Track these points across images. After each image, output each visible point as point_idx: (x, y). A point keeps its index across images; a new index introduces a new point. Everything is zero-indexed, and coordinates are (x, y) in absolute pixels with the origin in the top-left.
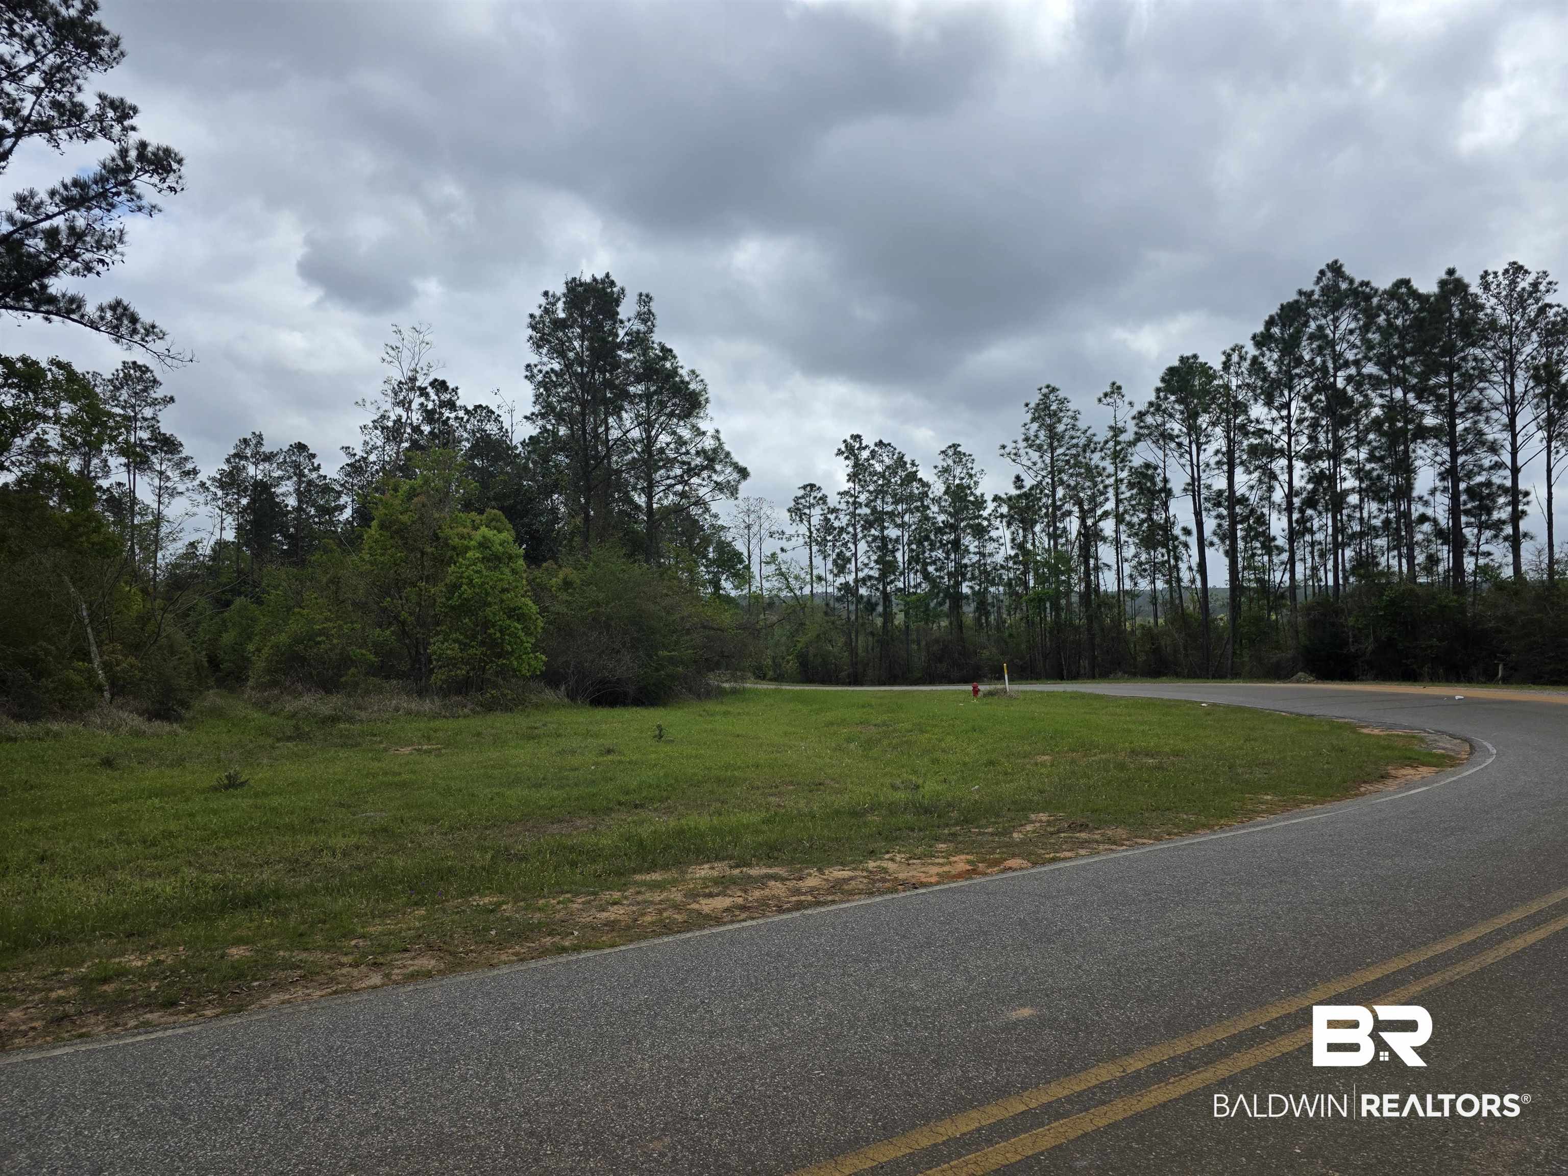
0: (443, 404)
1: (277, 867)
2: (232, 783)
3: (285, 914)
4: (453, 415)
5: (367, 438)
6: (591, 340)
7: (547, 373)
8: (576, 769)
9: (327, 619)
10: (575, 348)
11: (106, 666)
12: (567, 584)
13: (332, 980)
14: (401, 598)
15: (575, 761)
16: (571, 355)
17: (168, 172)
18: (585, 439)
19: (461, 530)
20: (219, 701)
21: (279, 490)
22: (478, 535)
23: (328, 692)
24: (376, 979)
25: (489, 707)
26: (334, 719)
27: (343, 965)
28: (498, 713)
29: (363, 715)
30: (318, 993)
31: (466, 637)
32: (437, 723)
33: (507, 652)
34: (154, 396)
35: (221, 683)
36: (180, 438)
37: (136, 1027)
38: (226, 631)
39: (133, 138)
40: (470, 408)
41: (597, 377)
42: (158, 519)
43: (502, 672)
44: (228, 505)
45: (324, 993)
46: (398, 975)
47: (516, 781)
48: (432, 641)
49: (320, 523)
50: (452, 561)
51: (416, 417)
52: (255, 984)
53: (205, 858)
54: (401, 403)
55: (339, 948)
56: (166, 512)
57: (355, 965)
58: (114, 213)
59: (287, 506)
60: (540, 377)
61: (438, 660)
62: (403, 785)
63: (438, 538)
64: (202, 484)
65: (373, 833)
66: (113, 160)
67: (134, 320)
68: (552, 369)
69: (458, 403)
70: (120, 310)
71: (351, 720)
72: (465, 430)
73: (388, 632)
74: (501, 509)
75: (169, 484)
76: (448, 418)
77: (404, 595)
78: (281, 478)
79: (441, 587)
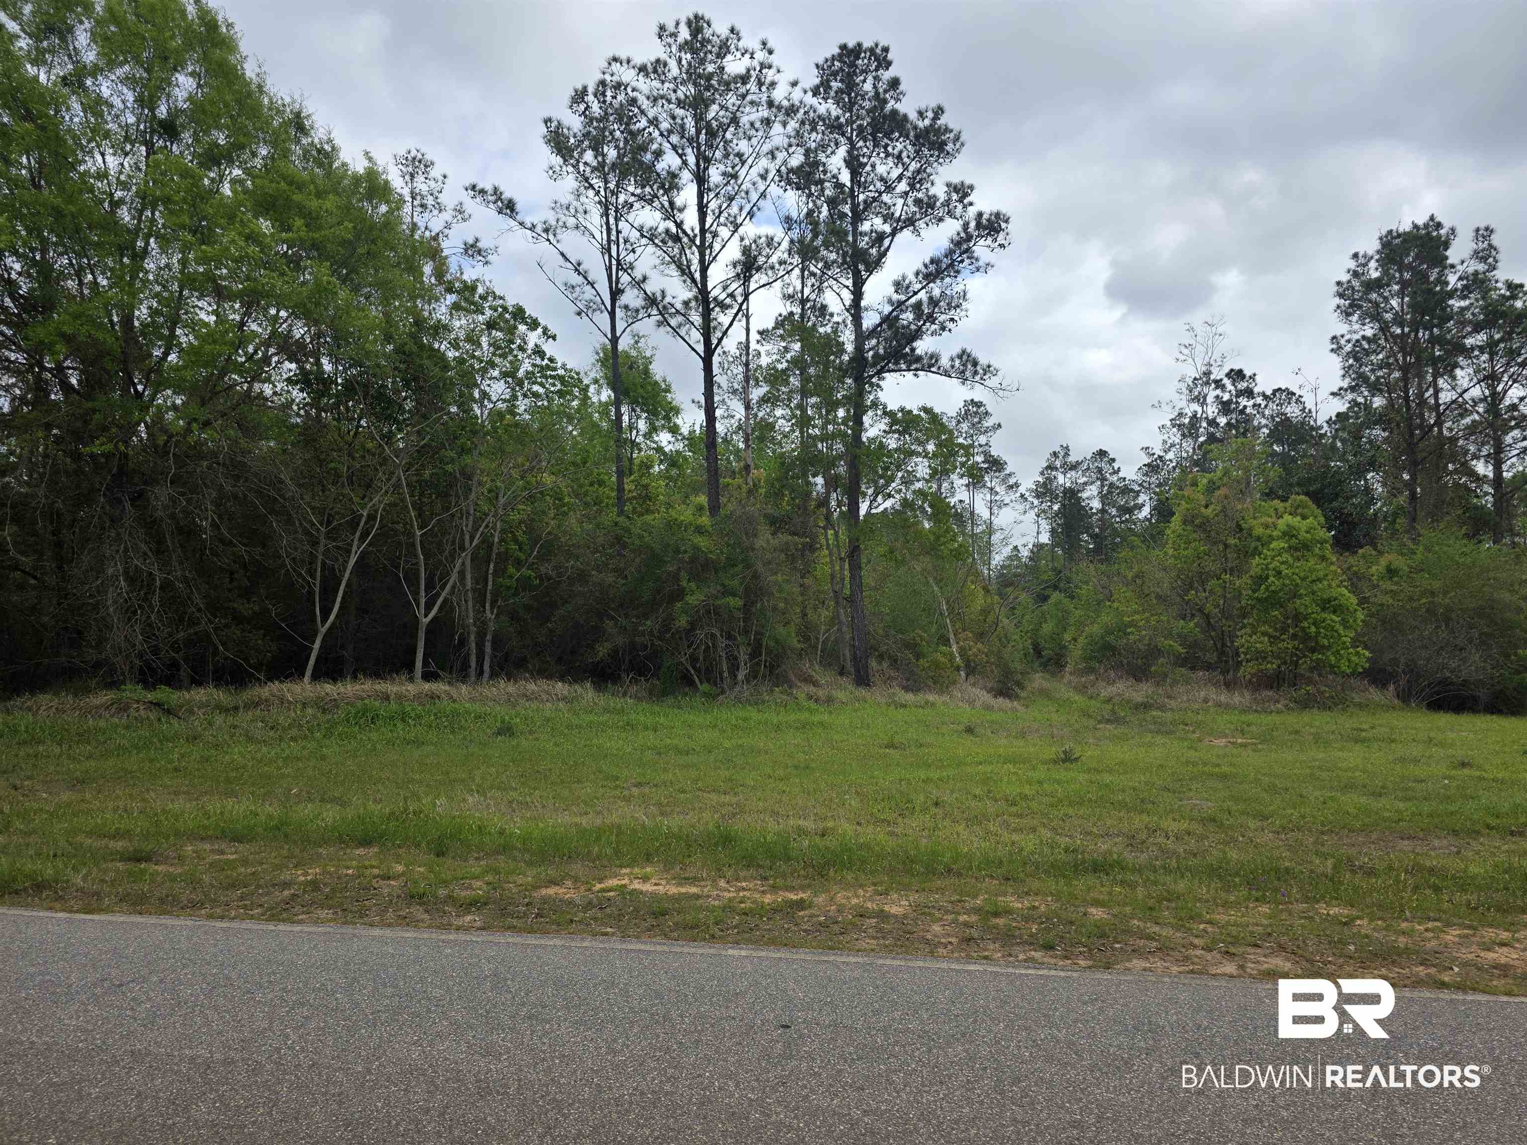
0: (1239, 394)
1: (1117, 840)
2: (1068, 758)
3: (1133, 886)
4: (1251, 403)
5: (1166, 437)
6: (1413, 295)
7: (1358, 341)
8: (1422, 781)
9: (1136, 612)
10: (1392, 308)
11: (962, 651)
12: (1391, 572)
13: (1187, 958)
14: (1205, 591)
15: (1419, 771)
16: (1388, 316)
17: (998, 232)
18: (1409, 408)
19: (1265, 519)
20: (1046, 685)
21: (1084, 495)
22: (1282, 523)
23: (1138, 680)
24: (1230, 968)
25: (1305, 704)
26: (1146, 706)
27: (1195, 947)
28: (1315, 711)
29: (1173, 704)
30: (1175, 968)
31: (1276, 630)
32: (1251, 717)
33: (1323, 647)
34: (986, 425)
35: (1045, 666)
36: (1005, 458)
37: (1025, 961)
38: (1045, 622)
39: (972, 212)
40: (1269, 392)
41: (1421, 334)
42: (990, 530)
43: (1317, 667)
44: (1044, 511)
45: (1181, 969)
46: (1252, 969)
47: (1349, 787)
48: (1239, 633)
49: (1122, 522)
50: (1256, 552)
51: (1212, 410)
52: (1117, 946)
53: (1055, 822)
54: (1196, 399)
55: (1190, 929)
56: (997, 522)
57: (1208, 949)
58: (959, 279)
59: (1091, 509)
60: (1349, 347)
61: (1246, 654)
62: (1224, 777)
63: (1241, 530)
64: (1022, 496)
65: (1203, 821)
66: (958, 234)
67: (975, 363)
68: (1364, 337)
69: (1256, 390)
70: (965, 357)
71: (1162, 708)
72: (1264, 416)
73: (1192, 624)
74: (1307, 494)
75: (997, 498)
76: (1245, 407)
77: (1208, 588)
78: (1085, 484)
79: (1246, 579)
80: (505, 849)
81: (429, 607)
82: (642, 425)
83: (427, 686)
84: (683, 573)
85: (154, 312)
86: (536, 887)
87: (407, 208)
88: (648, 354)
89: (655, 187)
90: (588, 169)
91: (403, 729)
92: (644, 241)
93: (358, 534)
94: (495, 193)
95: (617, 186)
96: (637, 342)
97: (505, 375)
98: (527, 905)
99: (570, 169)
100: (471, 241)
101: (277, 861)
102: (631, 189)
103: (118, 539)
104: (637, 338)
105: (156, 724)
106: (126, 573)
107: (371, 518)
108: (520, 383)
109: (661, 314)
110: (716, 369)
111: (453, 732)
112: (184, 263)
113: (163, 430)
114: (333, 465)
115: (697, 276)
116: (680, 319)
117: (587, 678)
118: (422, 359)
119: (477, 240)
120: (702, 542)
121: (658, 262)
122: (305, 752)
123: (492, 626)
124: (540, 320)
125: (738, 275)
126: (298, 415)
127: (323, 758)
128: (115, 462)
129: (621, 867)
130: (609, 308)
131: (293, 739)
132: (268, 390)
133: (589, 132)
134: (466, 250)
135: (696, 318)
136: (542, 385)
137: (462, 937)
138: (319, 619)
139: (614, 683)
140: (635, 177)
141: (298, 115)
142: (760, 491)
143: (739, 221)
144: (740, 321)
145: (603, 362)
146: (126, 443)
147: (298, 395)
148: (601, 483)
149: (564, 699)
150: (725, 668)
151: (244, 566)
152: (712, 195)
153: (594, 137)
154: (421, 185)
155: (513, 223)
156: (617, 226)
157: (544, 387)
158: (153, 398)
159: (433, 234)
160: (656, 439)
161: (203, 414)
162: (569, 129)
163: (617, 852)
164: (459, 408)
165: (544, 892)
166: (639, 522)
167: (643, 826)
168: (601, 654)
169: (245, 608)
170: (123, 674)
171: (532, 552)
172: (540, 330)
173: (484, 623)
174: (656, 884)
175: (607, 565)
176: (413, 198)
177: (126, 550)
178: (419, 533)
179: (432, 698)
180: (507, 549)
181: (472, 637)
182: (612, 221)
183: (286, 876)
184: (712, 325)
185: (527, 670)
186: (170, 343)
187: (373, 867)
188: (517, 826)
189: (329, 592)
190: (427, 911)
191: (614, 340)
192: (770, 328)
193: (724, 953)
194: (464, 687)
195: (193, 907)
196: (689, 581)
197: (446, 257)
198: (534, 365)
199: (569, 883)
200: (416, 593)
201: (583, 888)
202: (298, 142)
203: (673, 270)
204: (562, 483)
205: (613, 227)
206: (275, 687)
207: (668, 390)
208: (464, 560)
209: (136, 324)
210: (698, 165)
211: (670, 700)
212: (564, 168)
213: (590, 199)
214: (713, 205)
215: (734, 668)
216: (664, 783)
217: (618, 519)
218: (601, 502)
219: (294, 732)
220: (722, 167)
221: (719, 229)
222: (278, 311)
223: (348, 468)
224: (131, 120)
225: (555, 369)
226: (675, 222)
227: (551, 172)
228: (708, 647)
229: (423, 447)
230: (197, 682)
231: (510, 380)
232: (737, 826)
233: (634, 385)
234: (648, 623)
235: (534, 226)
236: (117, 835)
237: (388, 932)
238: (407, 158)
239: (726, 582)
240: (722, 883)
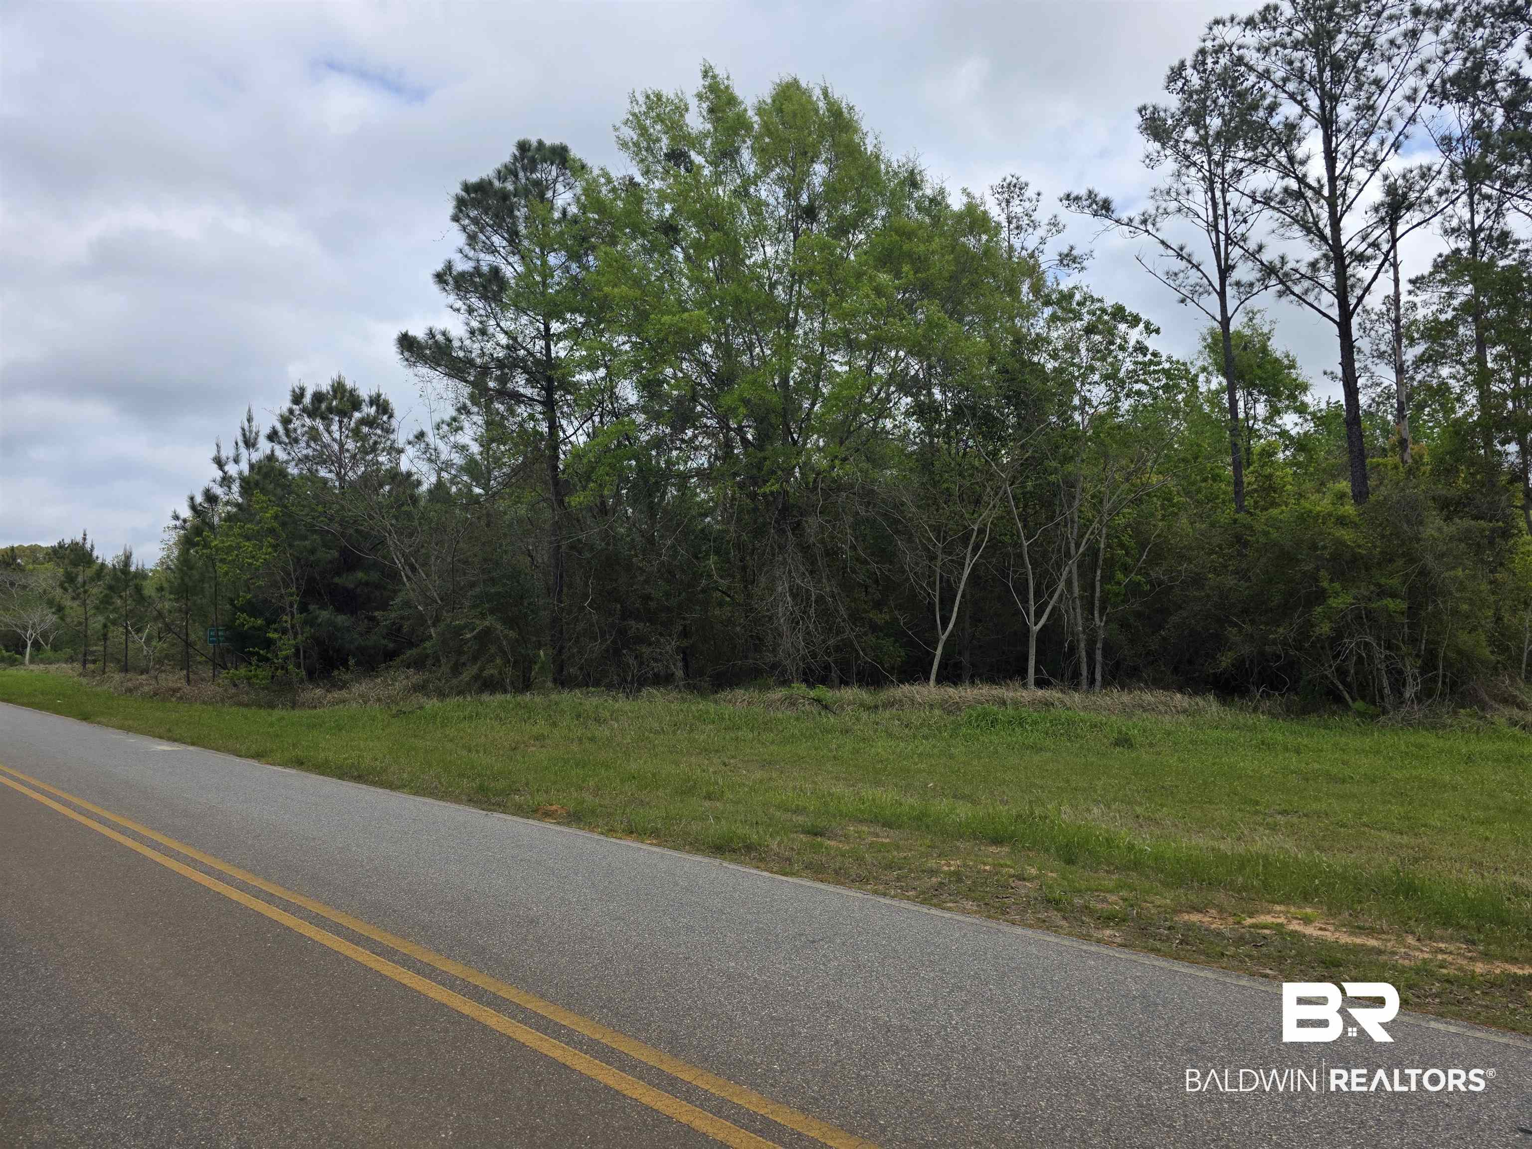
80: (1136, 865)
81: (1038, 615)
82: (1261, 410)
83: (1040, 693)
84: (1323, 573)
85: (804, 372)
86: (1176, 912)
87: (1004, 234)
88: (1265, 330)
89: (1269, 146)
90: (1189, 147)
91: (1022, 735)
92: (1258, 207)
93: (970, 547)
94: (1090, 197)
95: (1224, 155)
96: (1251, 320)
97: (1105, 378)
98: (1169, 928)
99: (1169, 152)
100: (1066, 251)
101: (923, 849)
102: (1240, 154)
103: (784, 563)
104: (1251, 315)
105: (818, 718)
106: (791, 590)
107: (981, 531)
108: (1122, 383)
109: (1281, 282)
110: (1355, 333)
111: (1069, 740)
112: (823, 323)
113: (813, 469)
114: (945, 485)
115: (1328, 231)
116: (1306, 284)
117: (1210, 691)
118: (1023, 374)
119: (1072, 248)
120: (1346, 535)
121: (1276, 225)
122: (936, 751)
123: (1102, 635)
124: (1141, 315)
125: (1382, 220)
126: (915, 443)
127: (951, 757)
128: (781, 500)
129: (1274, 902)
130: (1218, 289)
131: (926, 737)
132: (889, 424)
133: (1189, 108)
134: (1061, 261)
135: (1327, 278)
136: (1145, 382)
137: (1104, 950)
138: (939, 626)
139: (1242, 696)
140: (1245, 140)
141: (912, 173)
142: (1423, 469)
143: (1380, 157)
144: (1387, 271)
145: (1211, 348)
146: (788, 482)
147: (914, 425)
148: (1216, 478)
149: (1185, 711)
150: (1385, 683)
151: (876, 582)
152: (1341, 136)
153: (1195, 111)
154: (1016, 208)
155: (1108, 222)
156: (1224, 198)
157: (1147, 384)
158: (805, 444)
159: (1029, 251)
160: (1279, 422)
161: (842, 452)
162: (1165, 111)
163: (1265, 884)
164: (1058, 418)
165: (1186, 917)
166: (1263, 516)
167: (1296, 859)
168: (1224, 665)
169: (880, 618)
170: (791, 674)
171: (1141, 556)
172: (1141, 326)
173: (1094, 630)
174: (1321, 929)
175: (1226, 567)
176: (1010, 222)
177: (790, 572)
178: (1026, 544)
179: (1046, 704)
180: (1112, 555)
181: (1082, 645)
182: (1218, 194)
183: (932, 864)
184: (1349, 283)
185: (1140, 679)
186: (816, 394)
187: (1009, 866)
188: (1145, 842)
189: (947, 601)
190: (1065, 918)
191: (1225, 321)
192: (1426, 273)
193: (1424, 1024)
194: (1077, 695)
195: (860, 881)
196: (1332, 581)
197: (1044, 272)
198: (1136, 363)
199: (1213, 912)
200: (1025, 601)
201: (1231, 920)
202: (910, 196)
203: (1296, 231)
204: (1171, 483)
205: (1220, 201)
206: (906, 688)
207: (1292, 366)
208: (1071, 568)
209: (792, 383)
210: (1322, 107)
211: (1314, 718)
212: (1162, 153)
213: (1193, 179)
214: (1343, 147)
215: (1398, 684)
216: (1315, 812)
217: (1237, 516)
218: (1217, 497)
219: (925, 731)
220: (1353, 102)
221: (1353, 172)
222: (897, 352)
223: (960, 486)
224: (783, 212)
225: (1159, 363)
226: (1297, 177)
227: (1147, 161)
228: (1360, 657)
229: (1027, 460)
230: (844, 682)
231: (1111, 382)
232: (1423, 873)
233: (1250, 366)
234: (1281, 630)
235: (1131, 220)
236: (797, 811)
237: (1029, 933)
238: (1003, 187)
239: (1383, 581)
240: (1410, 940)
